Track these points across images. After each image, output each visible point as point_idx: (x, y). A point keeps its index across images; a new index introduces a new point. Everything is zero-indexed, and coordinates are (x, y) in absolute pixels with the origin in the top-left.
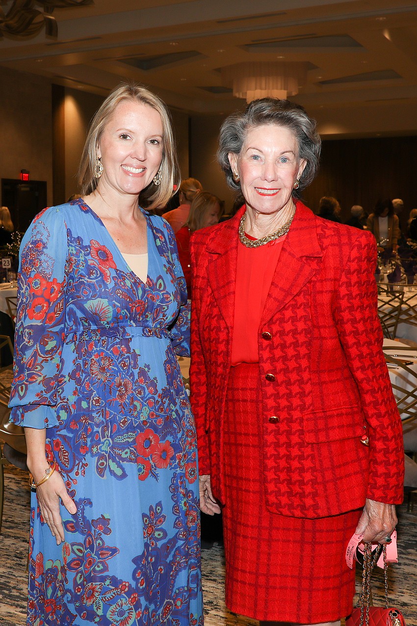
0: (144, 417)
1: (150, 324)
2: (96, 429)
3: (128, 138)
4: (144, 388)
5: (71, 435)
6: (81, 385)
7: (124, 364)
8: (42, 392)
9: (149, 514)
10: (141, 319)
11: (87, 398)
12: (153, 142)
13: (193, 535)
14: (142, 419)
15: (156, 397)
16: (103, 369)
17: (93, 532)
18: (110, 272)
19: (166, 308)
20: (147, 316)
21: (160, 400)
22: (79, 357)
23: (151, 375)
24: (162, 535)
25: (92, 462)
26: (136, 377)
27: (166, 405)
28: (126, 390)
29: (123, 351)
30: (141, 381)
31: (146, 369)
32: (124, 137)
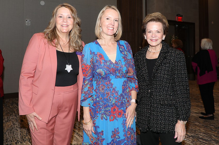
0: (113, 102)
1: (118, 74)
2: (101, 106)
3: (109, 19)
4: (114, 94)
5: (94, 108)
6: (97, 94)
7: (108, 88)
8: (84, 96)
9: (114, 131)
10: (114, 73)
11: (98, 97)
12: (116, 20)
13: (130, 139)
14: (113, 103)
15: (118, 96)
16: (103, 89)
17: (99, 135)
18: (102, 61)
19: (122, 69)
20: (116, 72)
21: (119, 97)
22: (97, 85)
23: (117, 90)
24: (118, 138)
25: (99, 116)
26: (112, 91)
27: (121, 99)
28: (108, 95)
29: (108, 83)
30: (113, 92)
31: (115, 88)
32: (108, 19)
